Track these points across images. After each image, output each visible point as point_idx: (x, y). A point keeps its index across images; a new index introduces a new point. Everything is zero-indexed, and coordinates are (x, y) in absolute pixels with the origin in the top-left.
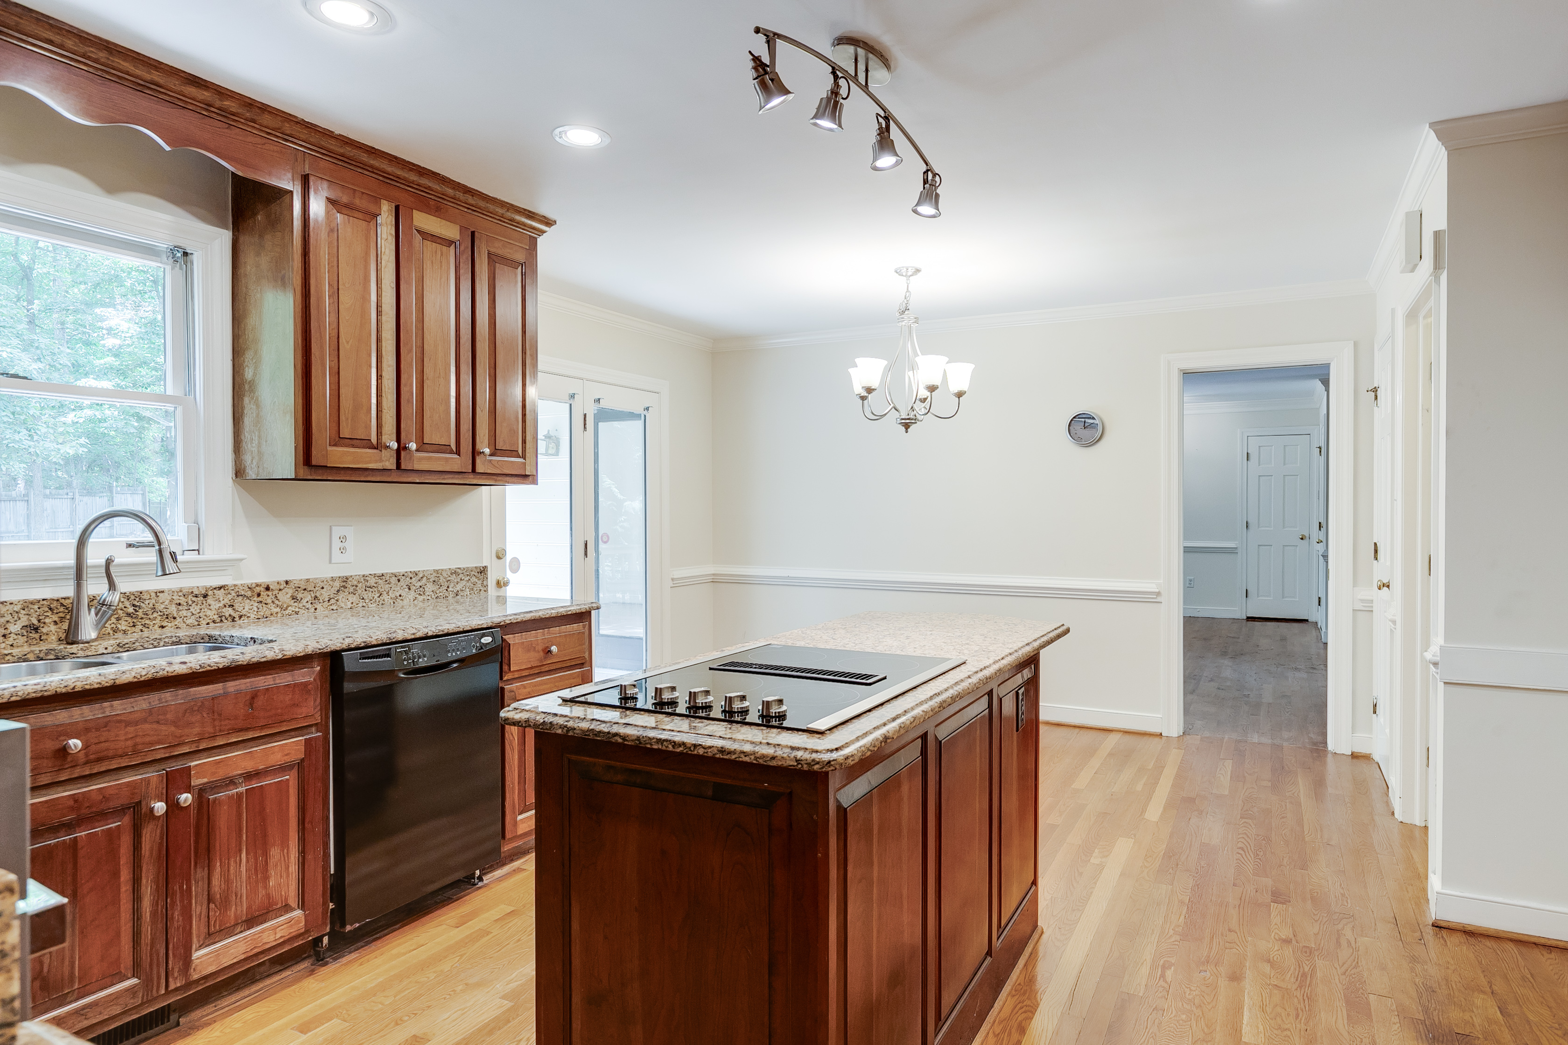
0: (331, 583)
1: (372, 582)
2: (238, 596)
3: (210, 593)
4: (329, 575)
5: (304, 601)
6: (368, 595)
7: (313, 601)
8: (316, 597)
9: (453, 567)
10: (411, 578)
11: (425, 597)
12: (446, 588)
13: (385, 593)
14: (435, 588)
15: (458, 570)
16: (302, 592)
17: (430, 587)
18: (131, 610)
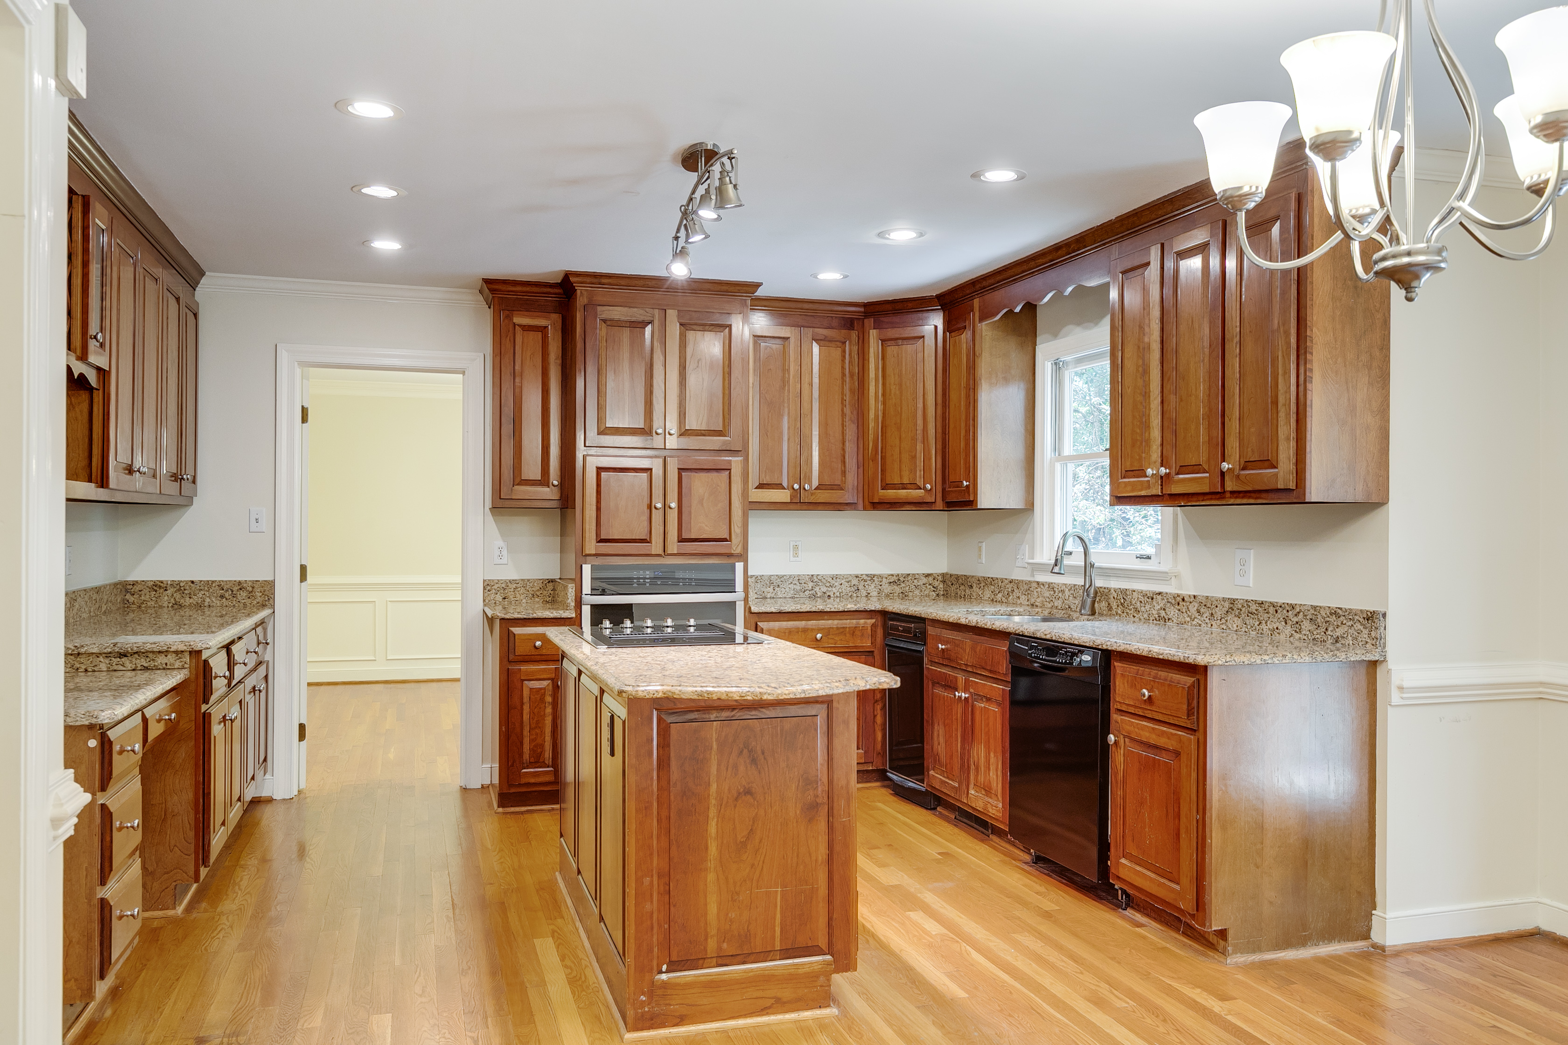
0: (1223, 603)
1: (1253, 608)
2: (1168, 602)
3: (1155, 597)
4: (1220, 595)
5: (1205, 615)
6: (1250, 621)
7: (1210, 618)
8: (1212, 614)
9: (1333, 605)
10: (1288, 611)
11: (1301, 636)
12: (1324, 630)
13: (1264, 622)
14: (1313, 627)
15: (1339, 611)
16: (1204, 607)
17: (1306, 625)
18: (1122, 602)
